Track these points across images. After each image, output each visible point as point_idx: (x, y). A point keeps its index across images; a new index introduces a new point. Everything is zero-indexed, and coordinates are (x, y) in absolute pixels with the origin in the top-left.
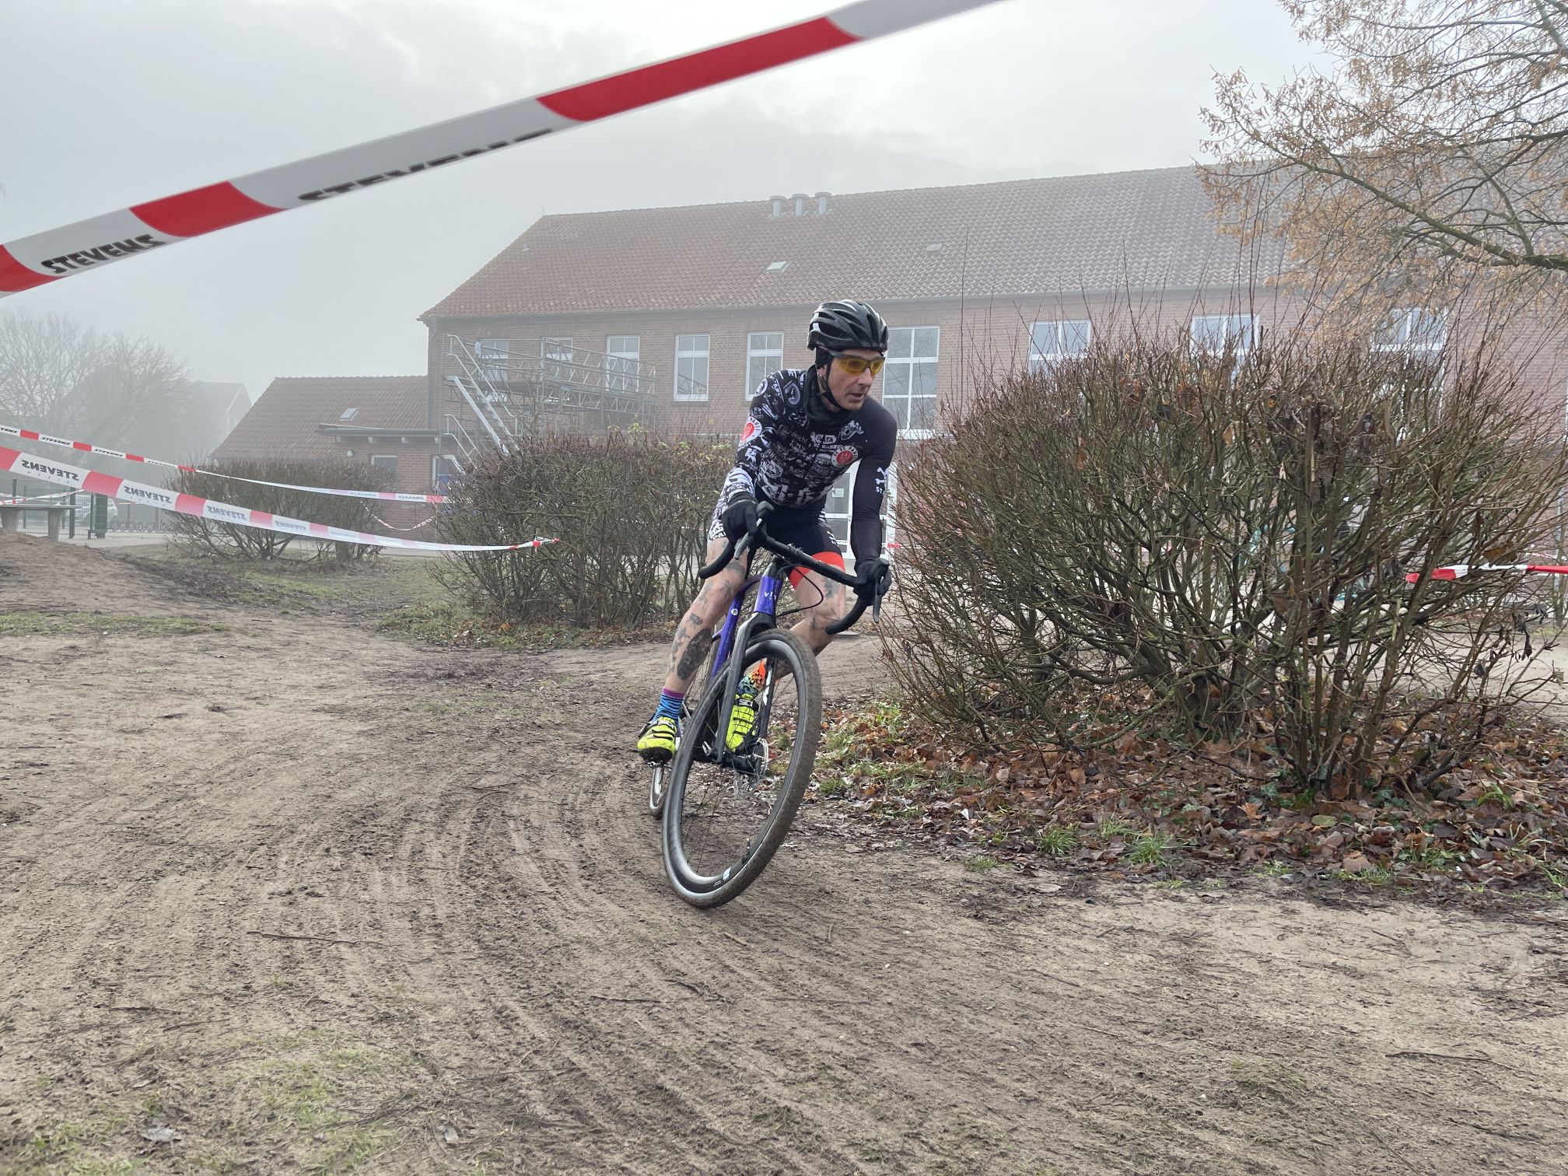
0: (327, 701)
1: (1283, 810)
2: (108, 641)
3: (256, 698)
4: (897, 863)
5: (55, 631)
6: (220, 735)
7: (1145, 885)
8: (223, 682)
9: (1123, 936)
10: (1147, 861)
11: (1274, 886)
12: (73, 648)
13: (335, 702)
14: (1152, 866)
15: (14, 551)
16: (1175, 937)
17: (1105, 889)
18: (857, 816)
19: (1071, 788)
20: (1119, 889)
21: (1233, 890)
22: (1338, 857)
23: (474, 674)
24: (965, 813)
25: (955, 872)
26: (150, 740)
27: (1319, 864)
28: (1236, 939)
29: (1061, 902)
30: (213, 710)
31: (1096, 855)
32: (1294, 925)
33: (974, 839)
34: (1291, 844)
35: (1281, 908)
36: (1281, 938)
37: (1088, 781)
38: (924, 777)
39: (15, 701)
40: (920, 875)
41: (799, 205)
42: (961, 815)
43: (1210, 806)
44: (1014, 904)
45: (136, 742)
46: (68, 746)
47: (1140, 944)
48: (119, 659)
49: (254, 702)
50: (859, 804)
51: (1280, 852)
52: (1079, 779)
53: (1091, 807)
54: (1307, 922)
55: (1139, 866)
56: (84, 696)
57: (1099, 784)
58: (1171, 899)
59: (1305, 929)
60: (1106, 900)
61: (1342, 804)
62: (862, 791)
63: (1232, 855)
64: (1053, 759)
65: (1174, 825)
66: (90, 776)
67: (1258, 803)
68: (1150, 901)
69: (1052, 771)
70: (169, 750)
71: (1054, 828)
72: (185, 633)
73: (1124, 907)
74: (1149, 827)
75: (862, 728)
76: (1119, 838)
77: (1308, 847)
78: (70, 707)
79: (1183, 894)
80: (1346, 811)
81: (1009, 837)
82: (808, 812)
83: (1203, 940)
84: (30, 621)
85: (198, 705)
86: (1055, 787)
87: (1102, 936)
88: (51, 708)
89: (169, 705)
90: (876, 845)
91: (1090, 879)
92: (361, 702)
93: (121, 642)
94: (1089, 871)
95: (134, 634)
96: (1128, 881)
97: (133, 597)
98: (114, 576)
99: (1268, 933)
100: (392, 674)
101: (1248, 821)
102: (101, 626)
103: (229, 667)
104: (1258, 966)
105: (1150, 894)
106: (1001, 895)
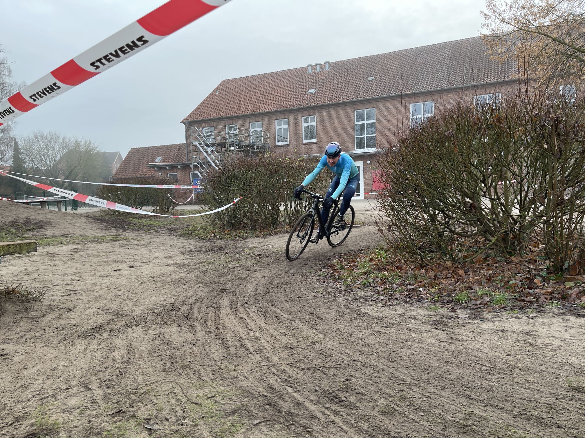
0: (170, 262)
1: (551, 281)
2: (87, 245)
3: (144, 262)
4: (399, 309)
5: (68, 243)
6: (135, 276)
7: (502, 313)
8: (132, 258)
9: (501, 334)
10: (501, 303)
11: (556, 311)
12: (76, 249)
13: (173, 262)
14: (503, 306)
15: (49, 216)
16: (522, 333)
17: (486, 315)
18: (378, 293)
19: (460, 278)
20: (492, 315)
21: (539, 313)
22: (579, 298)
23: (220, 249)
24: (421, 289)
25: (423, 312)
26: (111, 279)
27: (572, 301)
28: (548, 332)
29: (470, 321)
30: (130, 267)
31: (478, 302)
32: (569, 325)
33: (427, 299)
34: (558, 294)
35: (562, 319)
36: (566, 331)
37: (465, 275)
38: (401, 277)
39: (60, 269)
40: (410, 314)
41: (318, 67)
42: (419, 290)
43: (521, 281)
44: (451, 323)
45: (106, 280)
46: (82, 283)
47: (509, 336)
48: (93, 252)
49: (144, 264)
50: (378, 288)
51: (554, 297)
52: (462, 274)
53: (471, 284)
54: (574, 324)
55: (498, 306)
56: (84, 265)
57: (471, 275)
58: (515, 318)
59: (575, 327)
60: (488, 319)
61: (576, 277)
62: (377, 283)
63: (535, 300)
64: (450, 267)
65: (507, 290)
66: (93, 293)
67: (540, 279)
68: (507, 319)
69: (451, 272)
70: (119, 282)
71: (459, 293)
72: (114, 241)
73: (496, 322)
74: (497, 290)
75: (371, 260)
76: (486, 295)
77: (566, 295)
78: (80, 269)
79: (519, 316)
80: (578, 280)
81: (441, 298)
82: (358, 292)
83: (534, 333)
84: (59, 240)
85: (125, 266)
86: (454, 278)
87: (492, 334)
88: (73, 270)
89: (115, 266)
90: (389, 303)
91: (479, 312)
92: (182, 261)
93: (92, 246)
94: (477, 309)
95: (96, 242)
96: (494, 312)
97: (93, 230)
98: (85, 223)
99: (559, 329)
100: (190, 251)
101: (537, 286)
102: (85, 240)
103: (132, 252)
104: (560, 342)
105: (505, 317)
106: (445, 320)
